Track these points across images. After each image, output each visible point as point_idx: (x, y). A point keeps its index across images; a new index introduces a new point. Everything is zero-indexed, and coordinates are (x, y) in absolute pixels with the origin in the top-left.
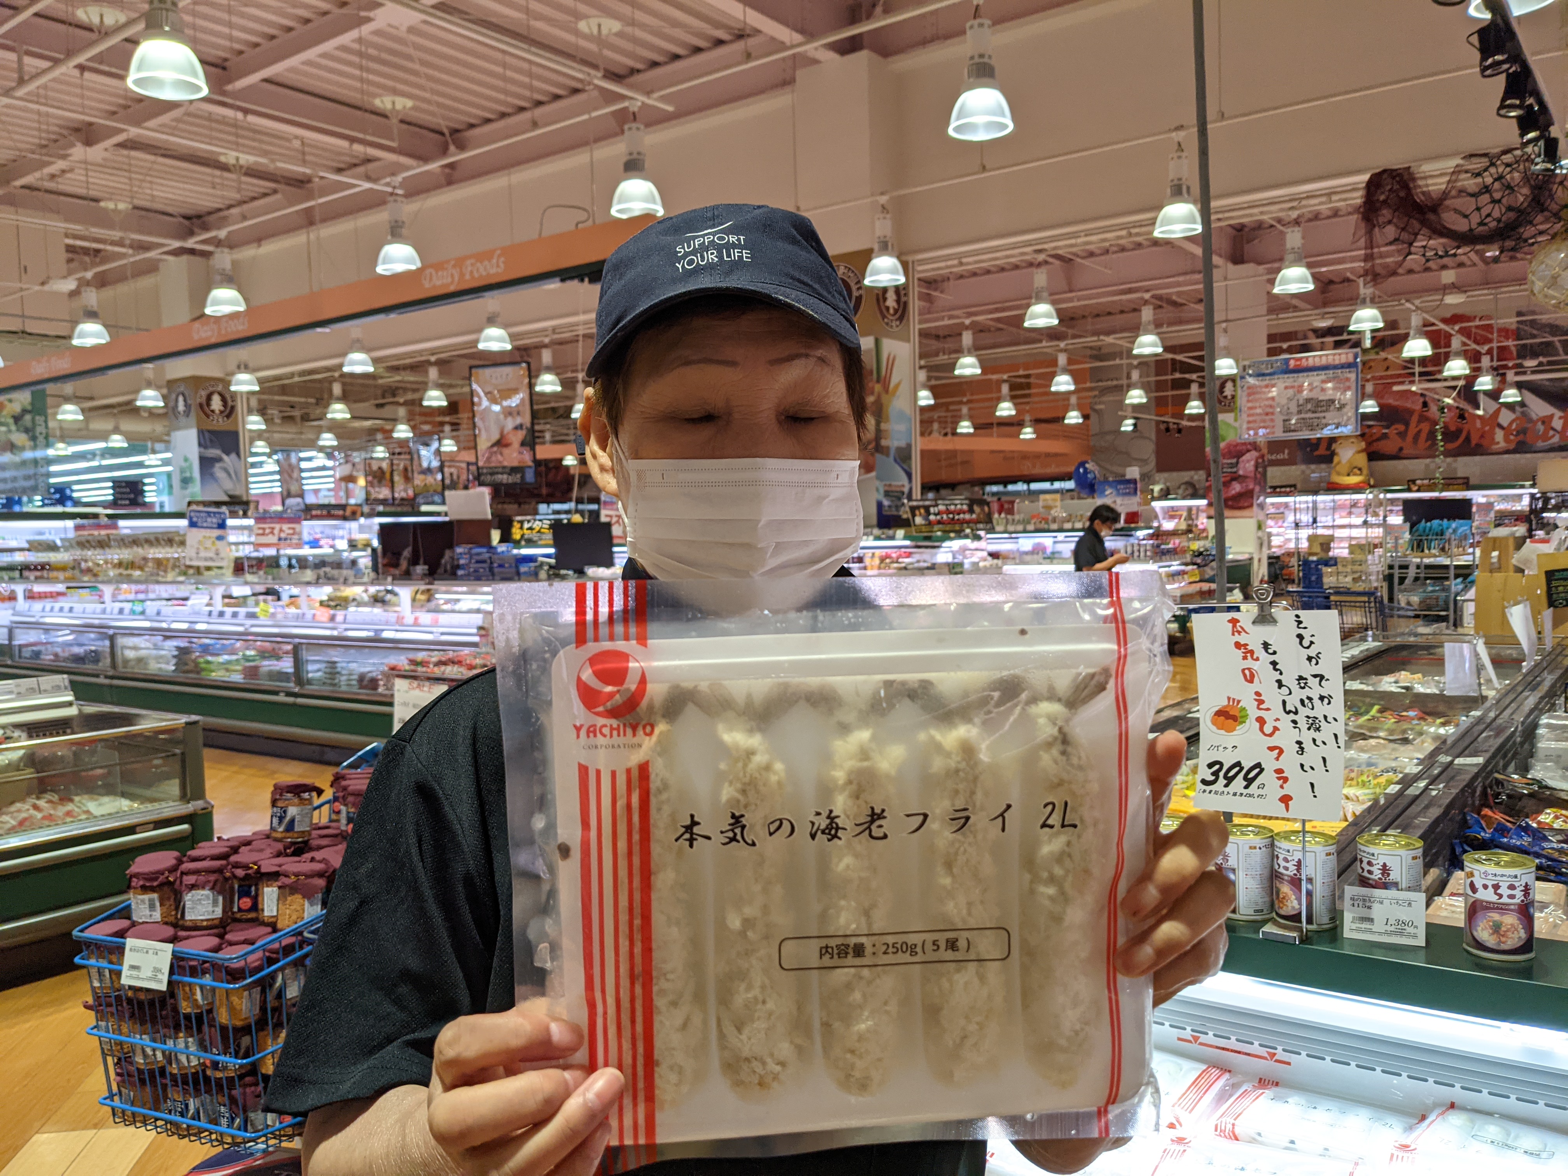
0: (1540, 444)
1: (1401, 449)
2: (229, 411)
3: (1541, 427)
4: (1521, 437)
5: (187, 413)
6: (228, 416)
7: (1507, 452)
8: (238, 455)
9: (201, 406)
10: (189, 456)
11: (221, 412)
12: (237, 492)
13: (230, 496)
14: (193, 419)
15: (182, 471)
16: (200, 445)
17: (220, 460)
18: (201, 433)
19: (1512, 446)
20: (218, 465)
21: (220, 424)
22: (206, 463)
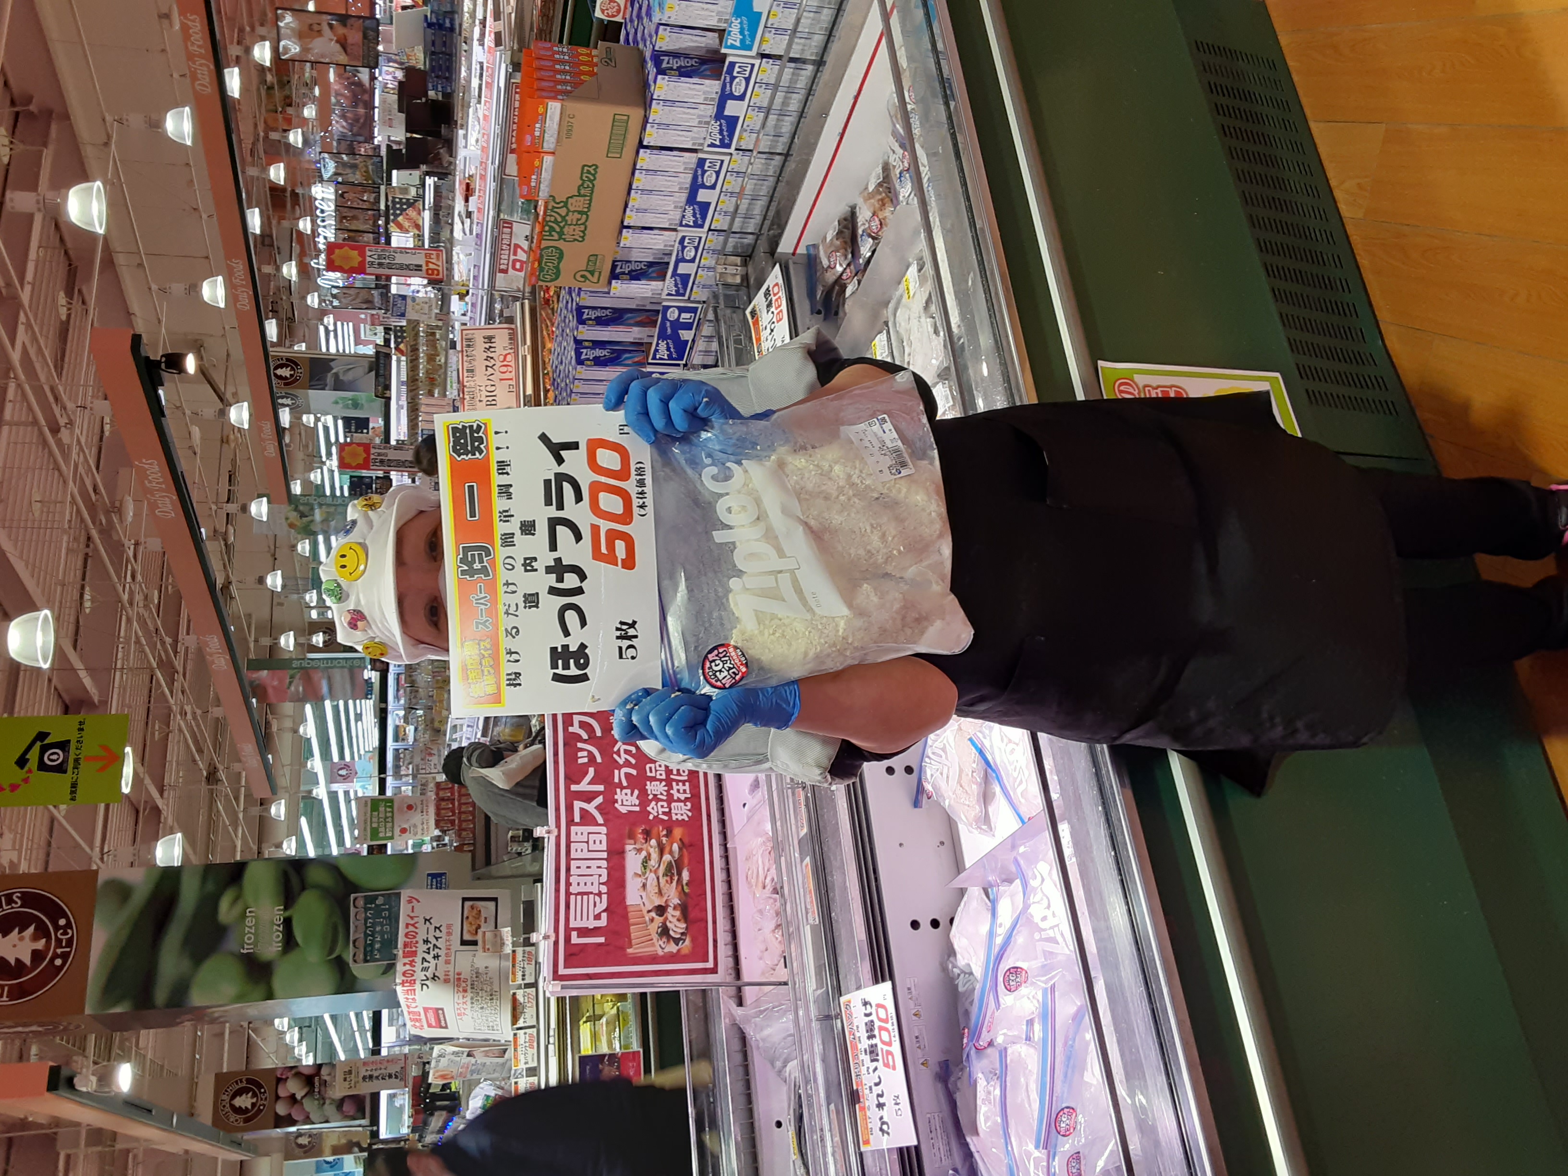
2: (291, 363)
5: (294, 397)
6: (297, 364)
8: (333, 360)
9: (286, 384)
10: (333, 400)
11: (292, 369)
12: (367, 365)
13: (370, 371)
14: (300, 392)
15: (346, 407)
16: (323, 389)
17: (336, 375)
18: (311, 387)
20: (341, 377)
21: (302, 372)
22: (339, 386)
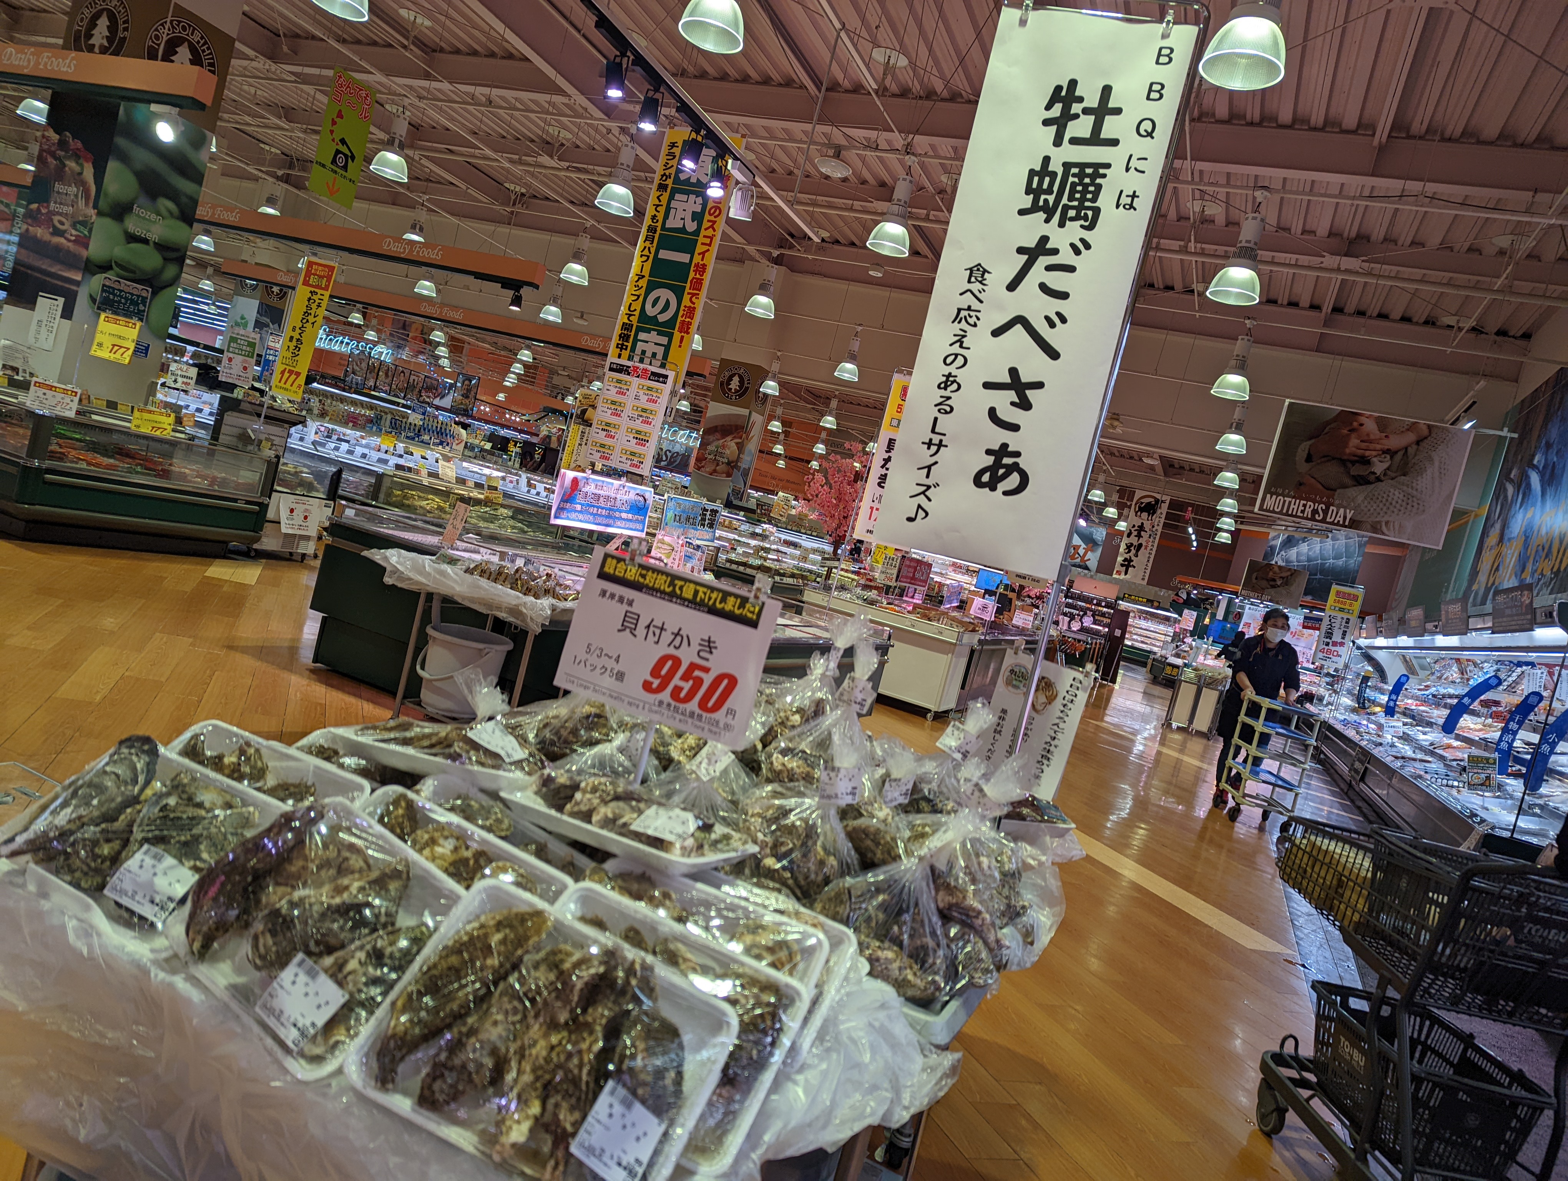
16: (259, 311)
18: (261, 305)
21: (275, 302)
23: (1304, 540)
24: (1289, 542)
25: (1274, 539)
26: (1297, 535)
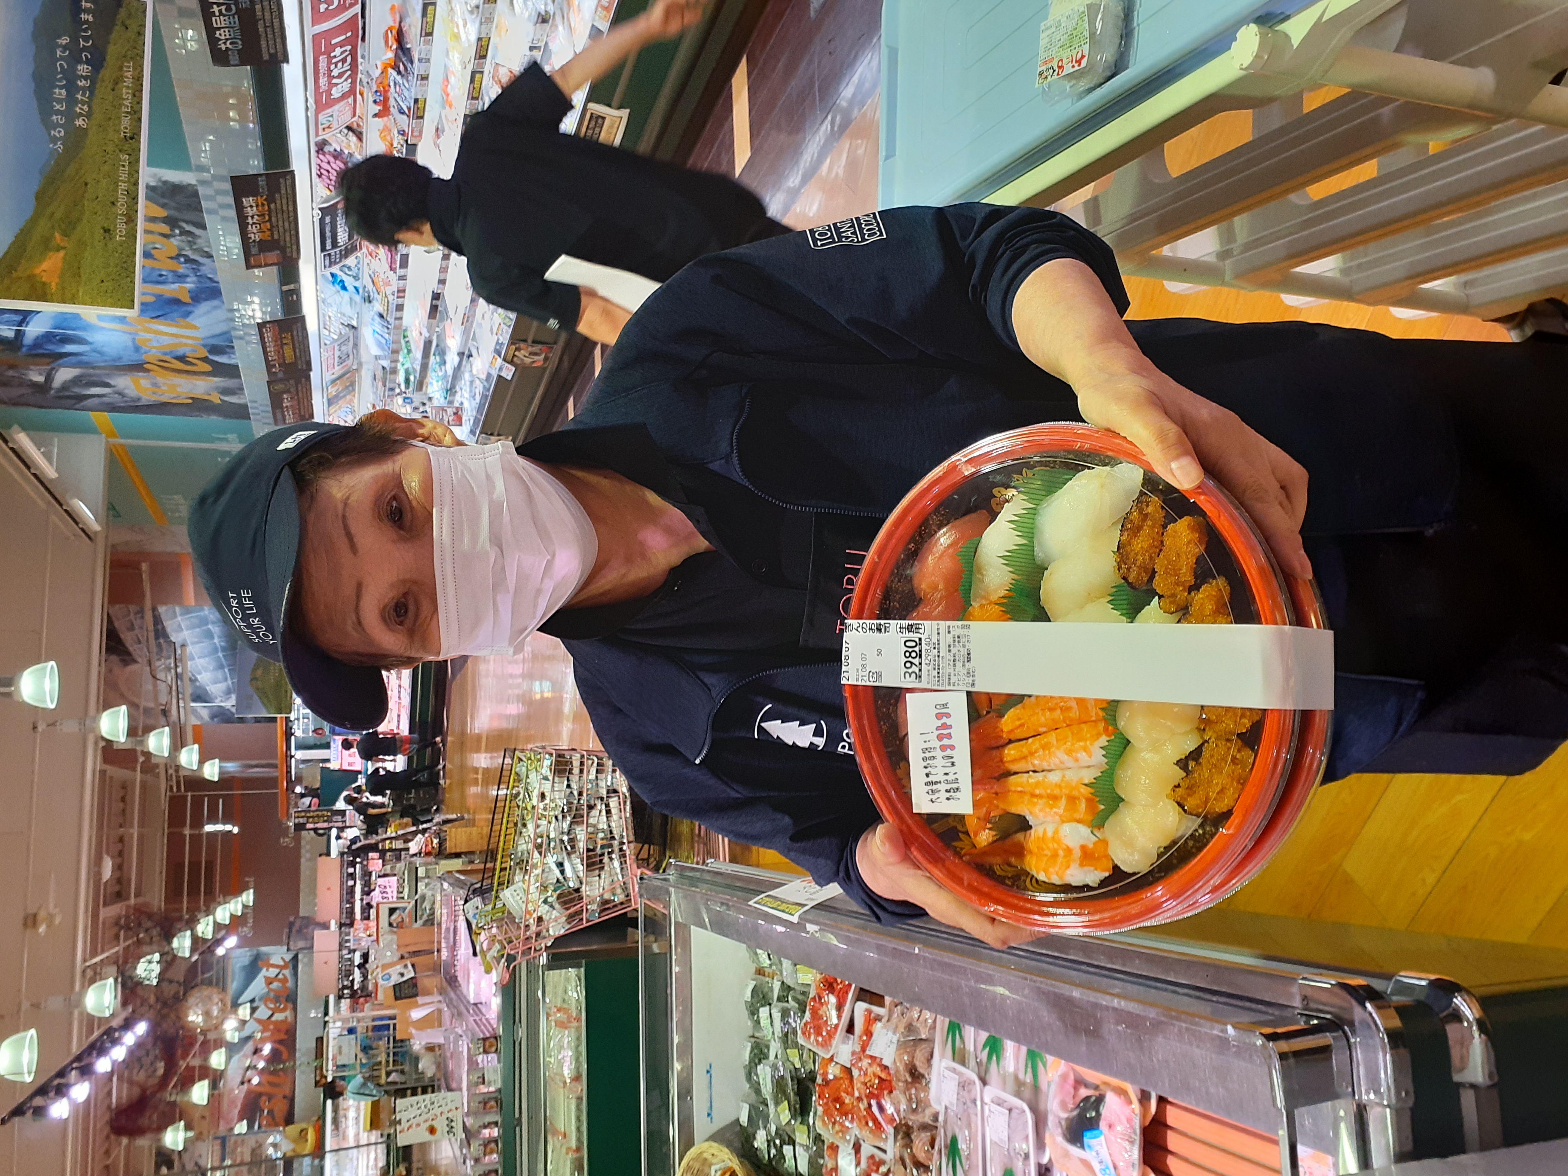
0: (290, 984)
1: (285, 1097)
3: (275, 985)
4: (283, 999)
7: (295, 1009)
19: (290, 1006)
23: (193, 681)
24: (201, 696)
25: (199, 717)
26: (189, 690)
